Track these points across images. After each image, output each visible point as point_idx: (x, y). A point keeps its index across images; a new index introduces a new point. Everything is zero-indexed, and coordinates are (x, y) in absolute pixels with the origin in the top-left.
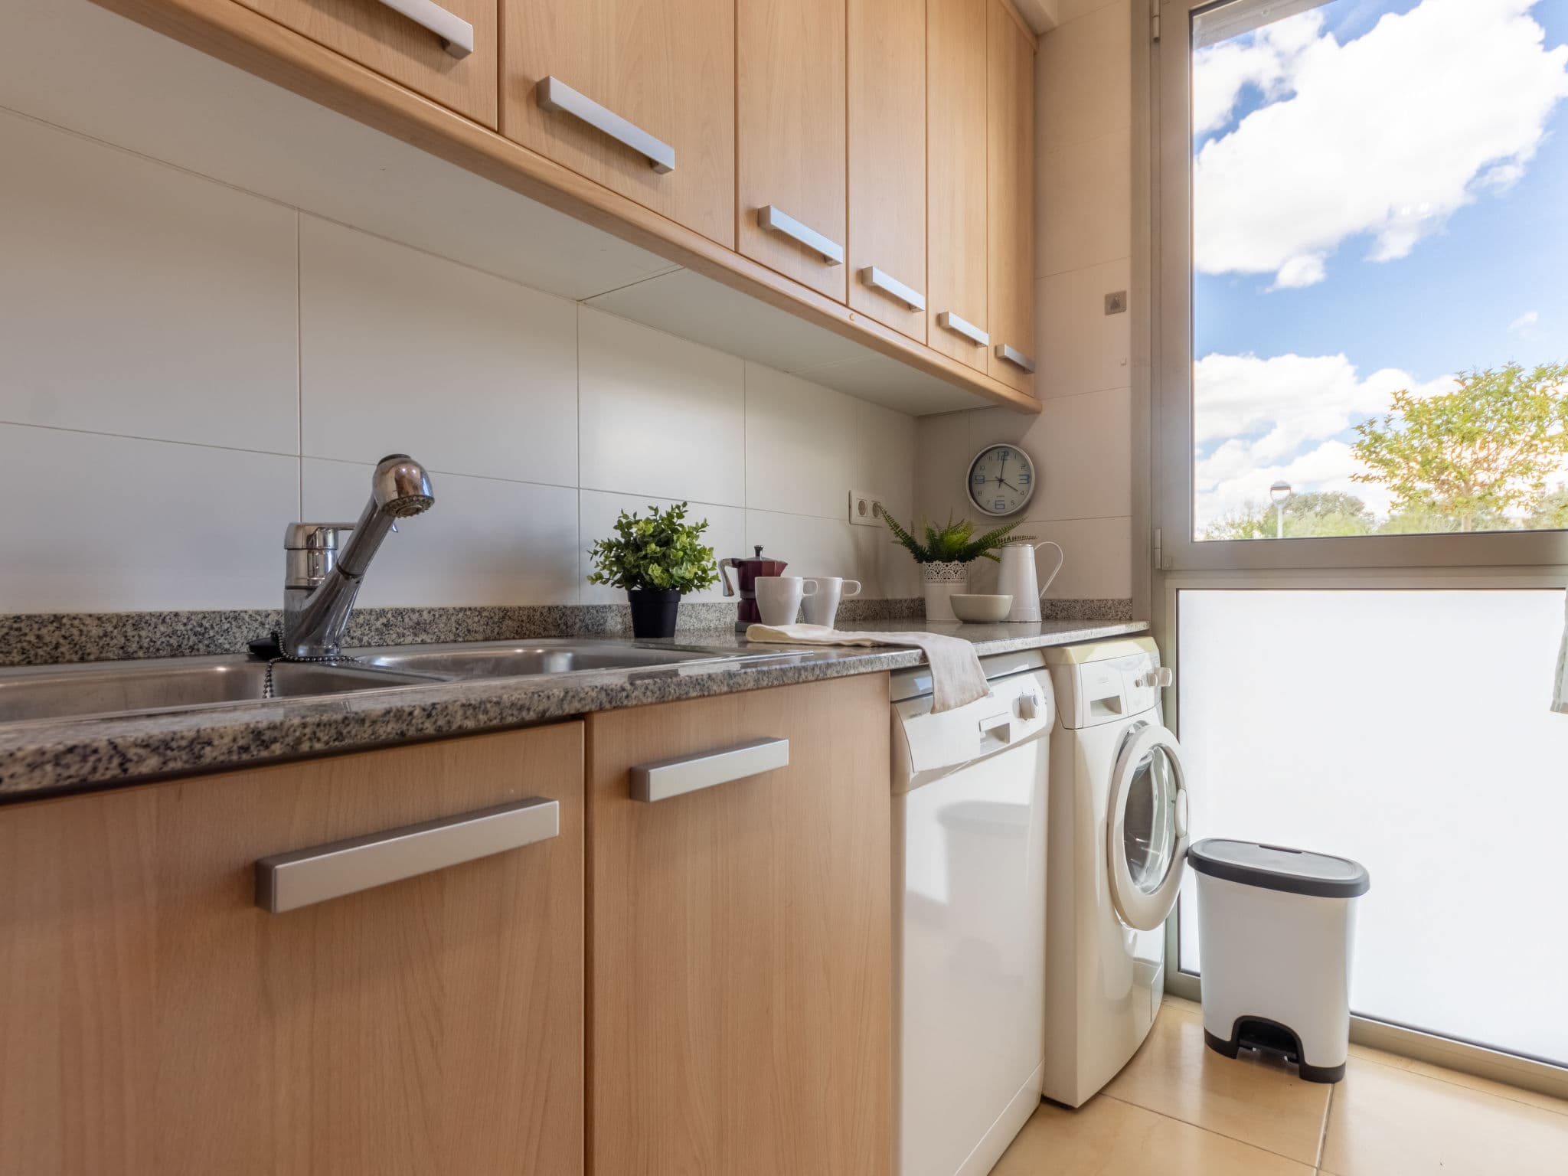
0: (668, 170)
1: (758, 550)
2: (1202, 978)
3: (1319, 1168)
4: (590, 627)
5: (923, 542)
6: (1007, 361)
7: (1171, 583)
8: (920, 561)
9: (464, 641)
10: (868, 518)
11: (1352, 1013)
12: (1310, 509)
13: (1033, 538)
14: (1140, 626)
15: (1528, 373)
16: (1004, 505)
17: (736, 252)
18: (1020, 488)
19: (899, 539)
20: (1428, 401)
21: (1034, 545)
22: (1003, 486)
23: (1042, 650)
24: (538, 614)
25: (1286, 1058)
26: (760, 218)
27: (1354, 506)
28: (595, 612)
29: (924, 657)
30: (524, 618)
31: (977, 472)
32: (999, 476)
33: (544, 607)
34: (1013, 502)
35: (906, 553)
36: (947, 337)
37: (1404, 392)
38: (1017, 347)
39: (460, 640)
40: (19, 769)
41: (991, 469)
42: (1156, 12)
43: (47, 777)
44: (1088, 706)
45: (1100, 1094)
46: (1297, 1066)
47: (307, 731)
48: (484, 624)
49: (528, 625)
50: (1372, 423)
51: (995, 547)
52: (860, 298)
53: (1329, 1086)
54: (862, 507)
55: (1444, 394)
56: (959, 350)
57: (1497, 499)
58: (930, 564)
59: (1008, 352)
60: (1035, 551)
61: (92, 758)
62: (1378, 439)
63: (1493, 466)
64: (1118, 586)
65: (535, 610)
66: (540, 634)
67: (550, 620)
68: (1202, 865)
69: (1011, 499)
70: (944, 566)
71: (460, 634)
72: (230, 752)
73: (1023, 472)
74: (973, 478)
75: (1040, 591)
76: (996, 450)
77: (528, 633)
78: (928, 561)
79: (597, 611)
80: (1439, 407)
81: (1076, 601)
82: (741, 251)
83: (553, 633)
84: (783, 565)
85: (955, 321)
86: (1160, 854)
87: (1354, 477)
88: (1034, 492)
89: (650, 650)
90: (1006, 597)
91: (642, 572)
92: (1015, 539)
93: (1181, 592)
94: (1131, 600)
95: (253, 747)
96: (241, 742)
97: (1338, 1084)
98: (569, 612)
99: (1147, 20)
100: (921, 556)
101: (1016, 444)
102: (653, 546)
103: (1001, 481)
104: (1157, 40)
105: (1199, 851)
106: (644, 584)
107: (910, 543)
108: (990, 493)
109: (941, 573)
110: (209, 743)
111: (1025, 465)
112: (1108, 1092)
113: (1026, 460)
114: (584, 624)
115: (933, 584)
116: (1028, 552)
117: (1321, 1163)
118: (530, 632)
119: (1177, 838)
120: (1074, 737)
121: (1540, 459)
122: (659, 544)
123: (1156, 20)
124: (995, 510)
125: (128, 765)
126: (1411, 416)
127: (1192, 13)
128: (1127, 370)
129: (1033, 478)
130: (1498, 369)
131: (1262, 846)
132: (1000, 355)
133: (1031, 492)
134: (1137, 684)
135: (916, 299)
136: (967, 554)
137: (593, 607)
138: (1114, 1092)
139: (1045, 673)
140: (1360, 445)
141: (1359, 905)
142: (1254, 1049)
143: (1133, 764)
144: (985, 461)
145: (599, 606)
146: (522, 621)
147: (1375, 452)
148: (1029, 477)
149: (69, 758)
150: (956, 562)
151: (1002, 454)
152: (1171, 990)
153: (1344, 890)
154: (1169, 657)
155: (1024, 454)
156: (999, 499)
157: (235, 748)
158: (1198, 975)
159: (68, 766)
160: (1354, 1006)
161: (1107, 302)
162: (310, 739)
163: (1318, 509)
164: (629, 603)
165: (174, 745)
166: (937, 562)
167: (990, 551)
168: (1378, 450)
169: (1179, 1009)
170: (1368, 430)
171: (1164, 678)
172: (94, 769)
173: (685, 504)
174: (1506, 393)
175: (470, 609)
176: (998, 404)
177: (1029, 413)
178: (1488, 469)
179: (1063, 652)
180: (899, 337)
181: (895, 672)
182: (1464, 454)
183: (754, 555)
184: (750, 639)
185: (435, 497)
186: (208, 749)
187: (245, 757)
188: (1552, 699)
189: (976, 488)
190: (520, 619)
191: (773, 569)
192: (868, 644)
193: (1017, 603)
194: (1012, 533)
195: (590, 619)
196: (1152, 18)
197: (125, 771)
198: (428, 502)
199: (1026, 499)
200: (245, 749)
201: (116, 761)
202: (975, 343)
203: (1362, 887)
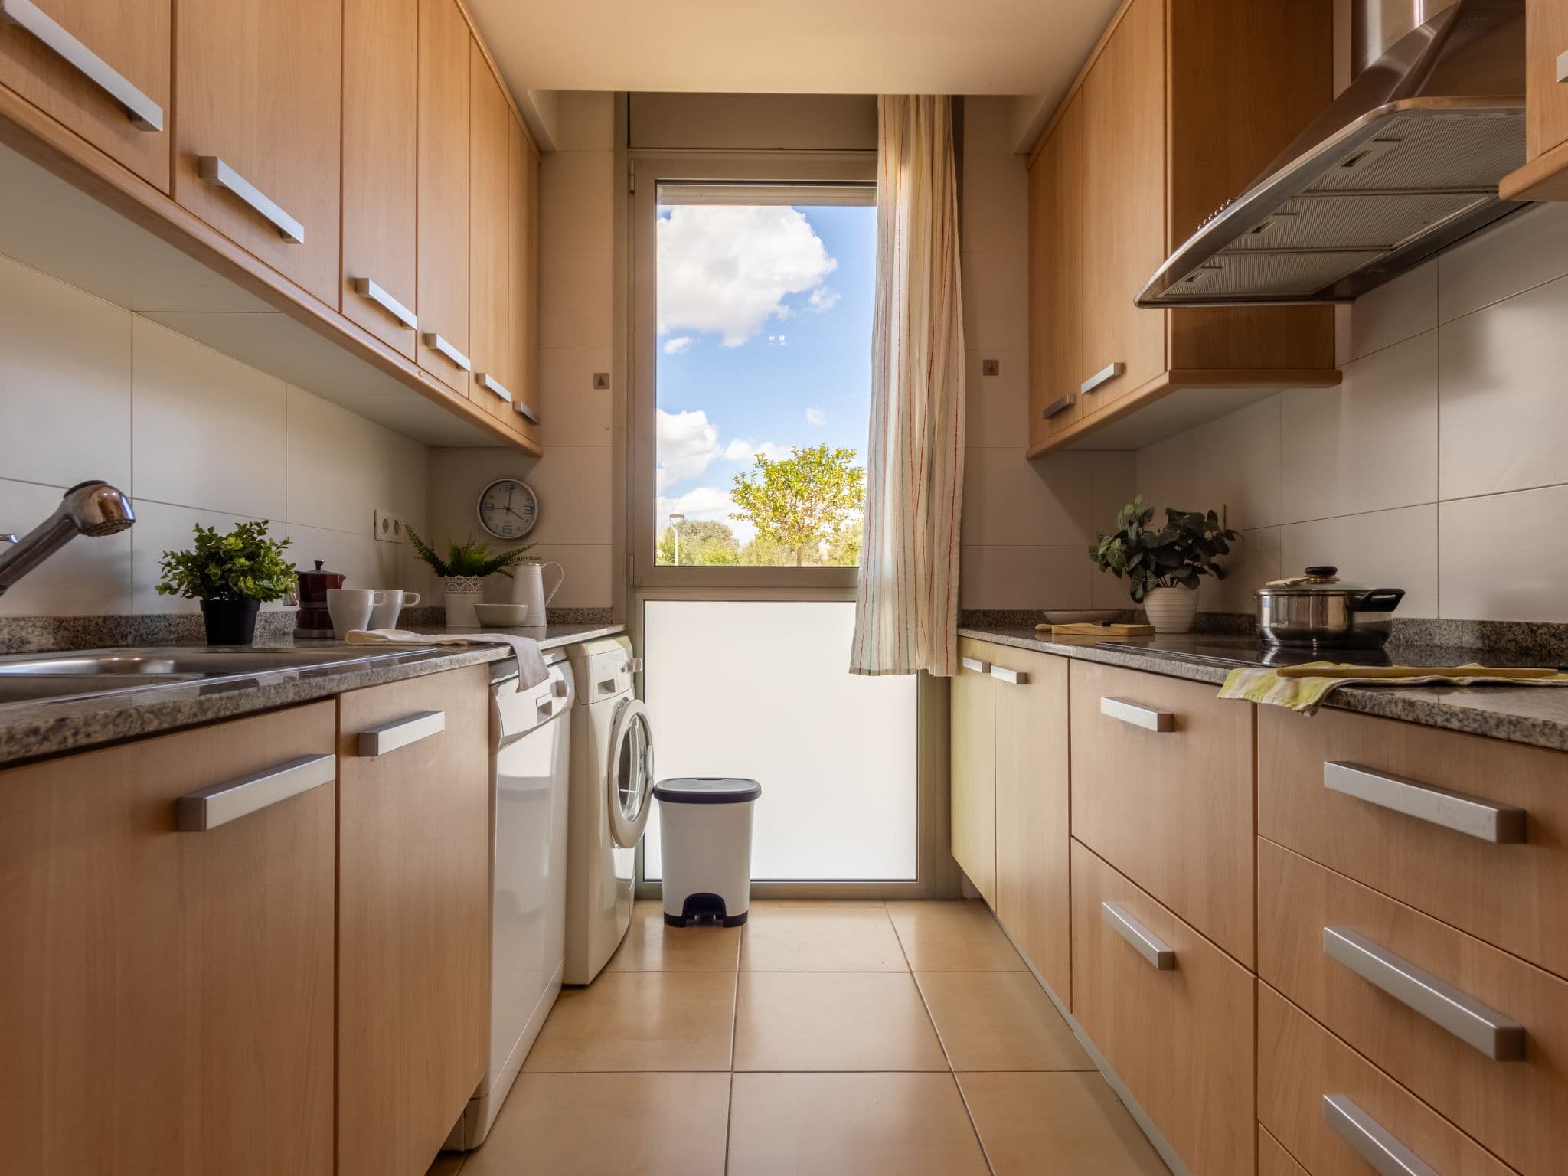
0: (297, 242)
1: (319, 564)
2: (663, 883)
3: (739, 972)
4: (145, 637)
5: (446, 559)
6: (521, 414)
7: (640, 596)
8: (441, 575)
9: (17, 653)
10: (390, 535)
11: (752, 881)
12: (696, 534)
13: (539, 559)
14: (619, 628)
15: (832, 452)
16: (511, 530)
17: (340, 313)
18: (525, 517)
19: (420, 556)
20: (777, 464)
21: (541, 564)
22: (510, 514)
23: (565, 648)
24: (94, 624)
25: (715, 917)
26: (358, 286)
27: (725, 534)
28: (149, 621)
29: (512, 651)
30: (80, 628)
31: (487, 500)
32: (507, 506)
33: (99, 617)
34: (518, 528)
35: (428, 567)
36: (483, 392)
37: (763, 455)
38: (528, 403)
39: (13, 651)
40: (98, 727)
41: (500, 498)
42: (632, 172)
43: (109, 734)
44: (596, 686)
45: (601, 972)
46: (722, 920)
47: (223, 702)
48: (38, 635)
49: (83, 636)
50: (743, 476)
51: (507, 565)
52: (425, 357)
53: (740, 927)
54: (385, 524)
55: (786, 460)
56: (490, 404)
57: (816, 537)
58: (452, 578)
59: (523, 408)
60: (542, 569)
61: (129, 720)
62: (747, 488)
63: (814, 514)
64: (601, 597)
65: (90, 620)
66: (95, 644)
67: (104, 630)
68: (664, 796)
69: (516, 524)
70: (465, 580)
71: (14, 646)
72: (189, 717)
73: (527, 504)
74: (484, 506)
75: (546, 599)
76: (504, 484)
77: (83, 643)
78: (450, 575)
79: (151, 621)
80: (783, 469)
81: (569, 609)
82: (343, 313)
83: (109, 643)
84: (343, 578)
85: (490, 382)
86: (636, 791)
87: (731, 516)
88: (536, 523)
89: (224, 655)
90: (523, 606)
91: (231, 584)
92: (524, 559)
93: (647, 602)
94: (612, 608)
95: (199, 714)
96: (194, 710)
97: (744, 925)
98: (123, 622)
99: (626, 179)
100: (441, 570)
101: (521, 480)
102: (243, 560)
103: (508, 509)
104: (633, 192)
105: (661, 787)
106: (232, 594)
107: (431, 558)
108: (498, 519)
109: (462, 586)
110: (179, 711)
111: (530, 498)
112: (607, 970)
113: (531, 495)
114: (138, 634)
115: (454, 595)
116: (538, 569)
117: (739, 968)
118: (85, 642)
119: (647, 781)
120: (588, 709)
121: (838, 511)
122: (248, 558)
123: (632, 177)
124: (503, 534)
125: (144, 726)
126: (768, 474)
127: (657, 182)
128: (609, 434)
129: (535, 509)
130: (817, 447)
131: (699, 779)
132: (517, 409)
133: (534, 521)
134: (623, 670)
135: (465, 362)
136: (485, 570)
137: (148, 617)
138: (611, 968)
139: (567, 664)
140: (735, 491)
141: (757, 804)
142: (696, 917)
143: (625, 726)
144: (494, 492)
145: (153, 616)
146: (78, 631)
147: (745, 497)
148: (533, 508)
149: (120, 720)
150: (476, 577)
151: (509, 487)
152: (639, 897)
153: (747, 797)
154: (638, 651)
155: (529, 488)
156: (505, 524)
157: (191, 715)
158: (660, 881)
159: (118, 726)
160: (752, 877)
161: (595, 380)
162: (225, 708)
163: (702, 534)
164: (202, 613)
165: (164, 711)
166: (459, 576)
167: (504, 568)
168: (747, 496)
169: (646, 907)
170: (741, 481)
171: (637, 667)
172: (130, 728)
173: (266, 522)
174: (820, 464)
175: (24, 619)
176: (507, 446)
177: (533, 456)
178: (811, 516)
179: (580, 647)
180: (451, 392)
181: (491, 663)
182: (798, 504)
183: (314, 568)
184: (348, 643)
185: (137, 519)
186: (179, 715)
187: (196, 720)
188: (849, 665)
189: (487, 514)
190: (76, 629)
191: (336, 581)
192: (465, 643)
193: (530, 611)
194: (521, 555)
195: (145, 629)
196: (629, 175)
197: (143, 729)
198: (129, 524)
199: (530, 527)
200: (195, 715)
201: (139, 723)
202: (500, 398)
203: (758, 793)
